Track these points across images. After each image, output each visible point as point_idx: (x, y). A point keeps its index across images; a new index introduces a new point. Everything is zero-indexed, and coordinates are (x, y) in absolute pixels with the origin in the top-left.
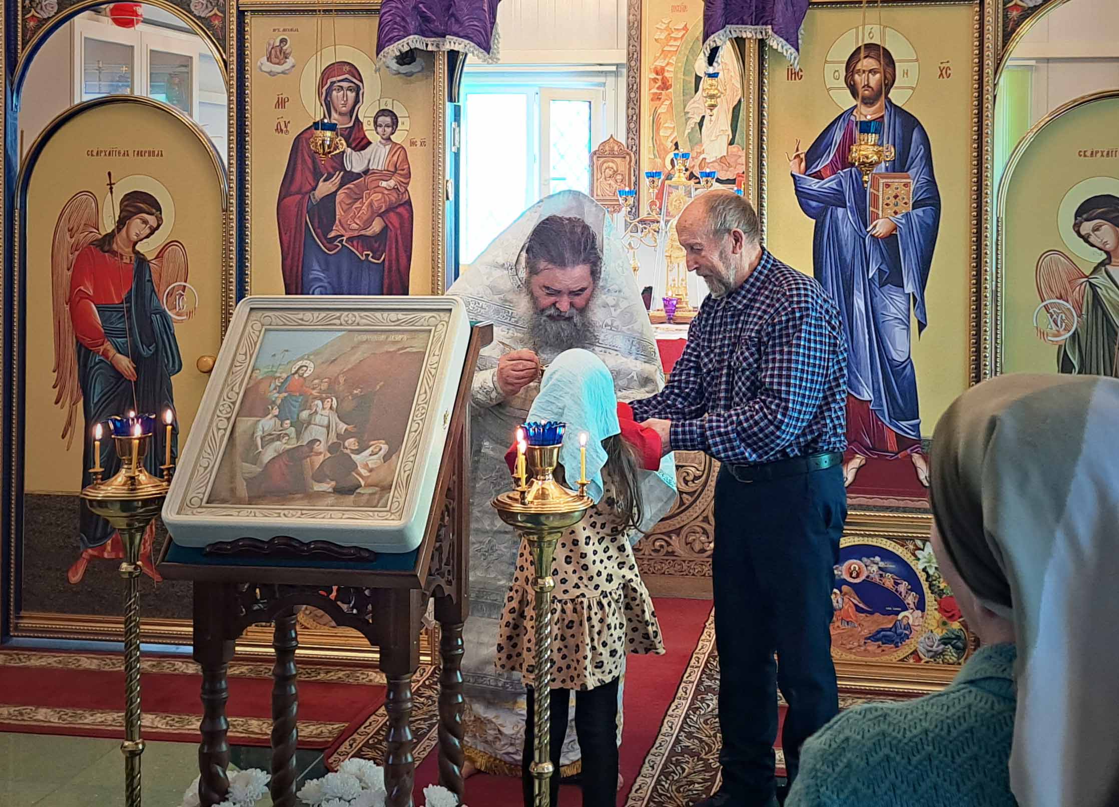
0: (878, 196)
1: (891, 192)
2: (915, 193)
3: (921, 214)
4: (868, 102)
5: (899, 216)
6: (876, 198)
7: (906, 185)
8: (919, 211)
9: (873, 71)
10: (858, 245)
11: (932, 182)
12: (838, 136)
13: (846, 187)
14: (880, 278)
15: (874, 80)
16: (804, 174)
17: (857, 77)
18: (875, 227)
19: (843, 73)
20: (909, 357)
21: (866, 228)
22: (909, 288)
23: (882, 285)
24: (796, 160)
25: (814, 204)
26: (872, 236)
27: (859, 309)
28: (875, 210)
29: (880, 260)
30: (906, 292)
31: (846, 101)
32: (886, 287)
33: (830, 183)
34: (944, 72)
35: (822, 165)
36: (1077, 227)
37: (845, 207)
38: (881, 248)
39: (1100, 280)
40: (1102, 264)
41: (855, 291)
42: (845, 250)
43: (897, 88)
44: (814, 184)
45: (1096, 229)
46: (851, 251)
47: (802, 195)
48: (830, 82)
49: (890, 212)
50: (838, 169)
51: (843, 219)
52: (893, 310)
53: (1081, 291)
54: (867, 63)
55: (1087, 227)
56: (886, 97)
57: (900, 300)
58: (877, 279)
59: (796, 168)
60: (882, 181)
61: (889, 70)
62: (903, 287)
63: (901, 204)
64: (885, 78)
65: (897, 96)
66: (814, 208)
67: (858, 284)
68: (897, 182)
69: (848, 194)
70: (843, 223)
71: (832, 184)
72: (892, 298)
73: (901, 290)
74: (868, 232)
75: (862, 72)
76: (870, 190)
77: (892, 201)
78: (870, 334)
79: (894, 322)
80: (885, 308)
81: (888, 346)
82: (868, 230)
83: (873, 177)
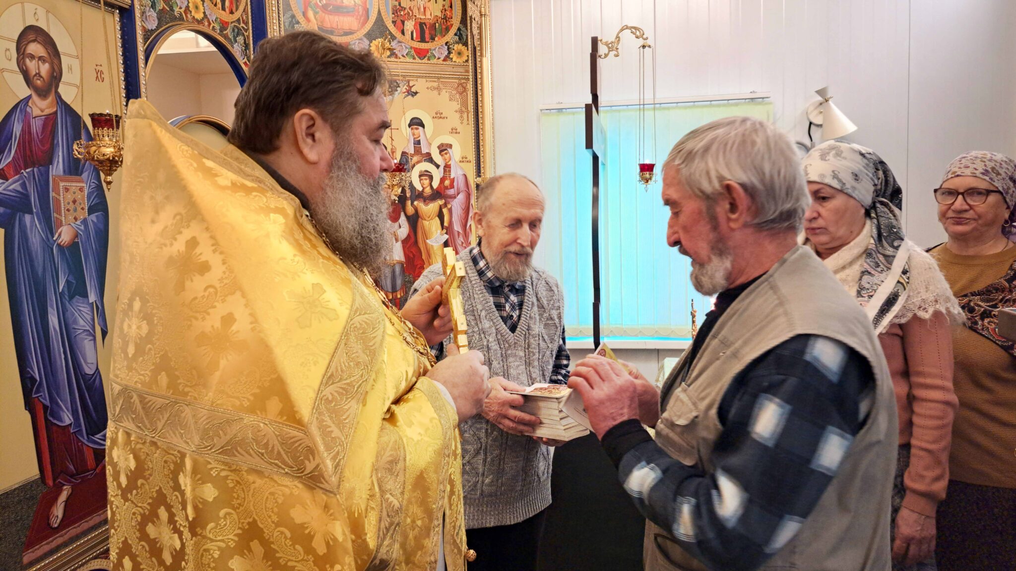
0: (60, 201)
1: (70, 197)
2: (89, 197)
3: (95, 220)
4: (42, 93)
5: (78, 222)
6: (58, 202)
7: (81, 189)
8: (93, 217)
9: (41, 59)
10: (47, 256)
11: (100, 187)
12: (17, 129)
13: (31, 190)
14: (69, 291)
15: (45, 69)
17: (27, 60)
18: (60, 235)
19: (15, 55)
20: (97, 368)
21: (53, 237)
22: (92, 298)
23: (71, 298)
25: (2, 210)
26: (59, 245)
27: (55, 329)
28: (58, 216)
29: (67, 271)
30: (90, 302)
32: (74, 300)
33: (15, 185)
34: (100, 75)
35: (6, 160)
37: (30, 212)
38: (67, 258)
41: (49, 309)
42: (36, 264)
43: (65, 83)
46: (41, 263)
49: (71, 218)
50: (22, 169)
51: (31, 227)
52: (81, 322)
54: (35, 48)
56: (56, 90)
57: (85, 310)
58: (67, 292)
60: (62, 184)
61: (56, 61)
62: (87, 296)
63: (79, 209)
64: (52, 69)
65: (65, 92)
66: (2, 215)
67: (50, 299)
68: (74, 186)
69: (34, 198)
70: (31, 233)
71: (17, 186)
72: (80, 310)
73: (85, 300)
74: (55, 241)
75: (32, 57)
76: (52, 194)
77: (71, 206)
78: (65, 353)
79: (83, 336)
80: (75, 322)
81: (80, 361)
82: (55, 239)
83: (54, 180)
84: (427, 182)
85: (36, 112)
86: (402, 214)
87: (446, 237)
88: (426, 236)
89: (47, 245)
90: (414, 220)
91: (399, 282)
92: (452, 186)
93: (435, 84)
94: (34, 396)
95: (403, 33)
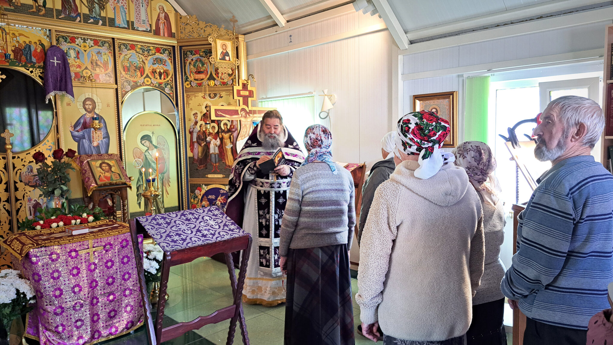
1: (97, 135)
2: (103, 135)
4: (89, 112)
5: (100, 141)
6: (93, 137)
7: (101, 133)
8: (105, 140)
9: (90, 105)
11: (107, 133)
12: (82, 121)
13: (85, 134)
15: (91, 107)
16: (74, 131)
18: (94, 144)
19: (82, 105)
21: (92, 144)
24: (71, 127)
25: (77, 139)
26: (93, 146)
28: (93, 139)
29: (96, 152)
31: (84, 112)
33: (81, 133)
34: (108, 106)
35: (78, 128)
36: (141, 142)
37: (85, 139)
38: (95, 149)
39: (147, 154)
40: (147, 150)
43: (97, 109)
44: (76, 134)
45: (145, 142)
46: (88, 150)
47: (74, 137)
48: (79, 107)
49: (97, 140)
50: (83, 130)
53: (143, 157)
54: (88, 103)
55: (143, 142)
56: (94, 111)
59: (71, 129)
60: (95, 132)
61: (94, 104)
63: (100, 138)
64: (93, 106)
65: (97, 111)
68: (99, 133)
69: (86, 136)
70: (85, 143)
71: (82, 133)
75: (87, 105)
76: (91, 135)
77: (98, 137)
83: (92, 131)
84: (226, 127)
85: (88, 117)
86: (218, 138)
87: (232, 145)
88: (226, 145)
89: (90, 147)
90: (222, 139)
91: (217, 160)
92: (234, 128)
93: (228, 93)
95: (218, 77)
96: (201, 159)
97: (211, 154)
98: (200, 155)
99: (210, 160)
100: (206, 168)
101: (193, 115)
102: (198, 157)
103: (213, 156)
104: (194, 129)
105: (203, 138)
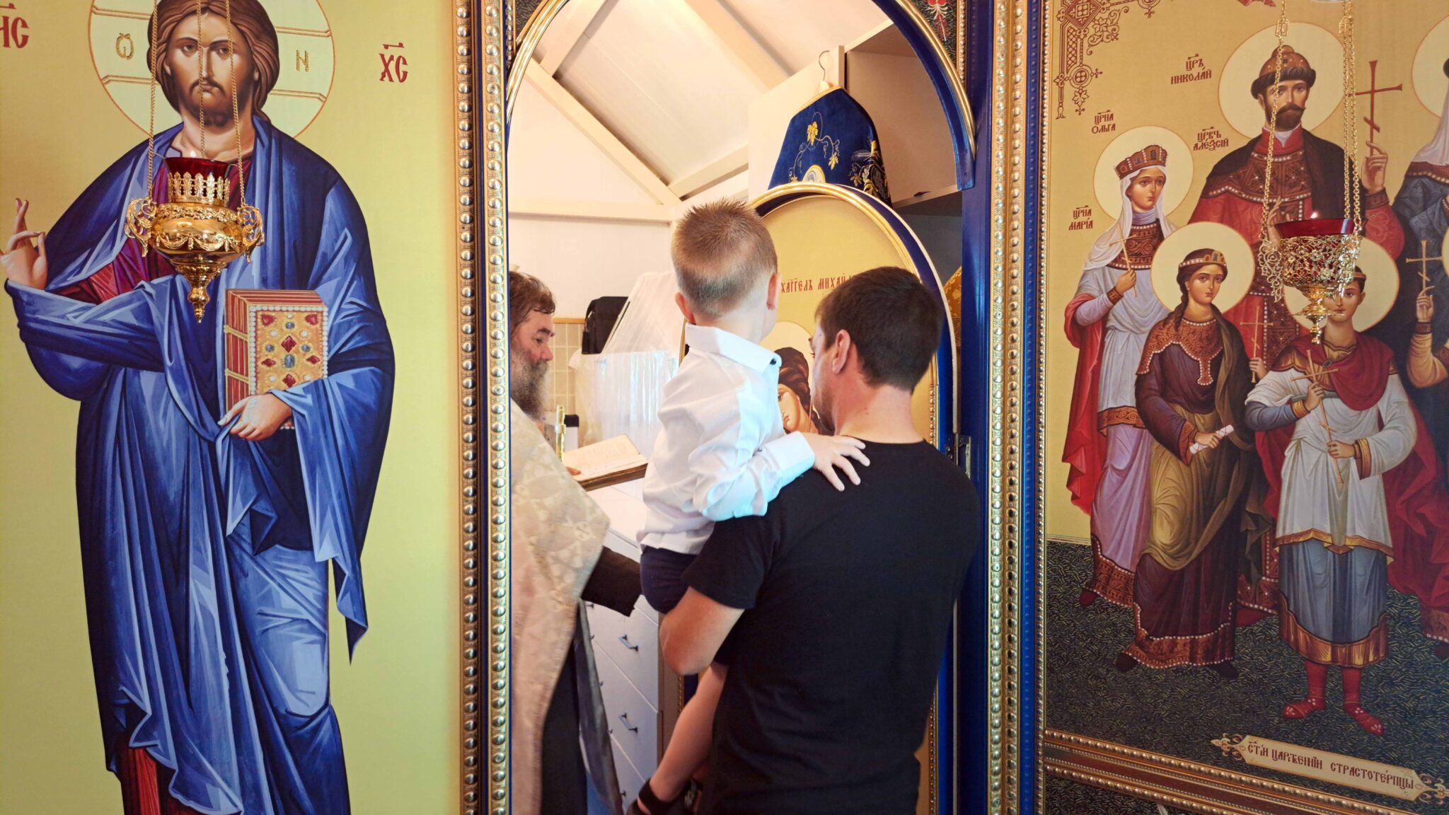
0: (244, 344)
3: (350, 384)
4: (211, 119)
5: (295, 389)
7: (312, 318)
8: (346, 378)
9: (222, 50)
10: (196, 458)
11: (373, 316)
12: (135, 197)
13: (162, 319)
14: (255, 533)
16: (46, 288)
17: (179, 56)
18: (238, 415)
20: (327, 703)
21: (217, 418)
22: (326, 549)
23: (260, 547)
24: (21, 253)
26: (233, 437)
27: (204, 609)
28: (237, 376)
29: (253, 493)
30: (319, 557)
32: (269, 554)
33: (117, 311)
34: (394, 69)
35: (93, 265)
37: (158, 366)
38: (254, 466)
41: (193, 568)
42: (163, 472)
43: (283, 93)
44: (70, 314)
46: (177, 472)
47: (39, 341)
50: (140, 279)
51: (156, 398)
52: (286, 601)
54: (206, 26)
56: (257, 112)
57: (303, 578)
58: (246, 536)
59: (20, 270)
60: (252, 308)
62: (310, 548)
63: (301, 360)
66: (76, 373)
67: (198, 549)
68: (292, 310)
69: (169, 342)
70: (156, 408)
72: (284, 577)
73: (304, 556)
74: (222, 428)
76: (221, 329)
78: (231, 662)
79: (292, 630)
80: (267, 598)
81: (275, 685)
82: (221, 423)
83: (231, 300)
86: (1395, 383)
89: (200, 436)
94: (132, 744)
96: (1174, 579)
97: (1290, 545)
98: (1163, 534)
99: (1278, 598)
100: (1228, 672)
101: (1122, 170)
102: (1143, 559)
103: (1316, 565)
104: (1115, 296)
105: (1204, 379)
